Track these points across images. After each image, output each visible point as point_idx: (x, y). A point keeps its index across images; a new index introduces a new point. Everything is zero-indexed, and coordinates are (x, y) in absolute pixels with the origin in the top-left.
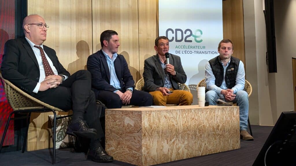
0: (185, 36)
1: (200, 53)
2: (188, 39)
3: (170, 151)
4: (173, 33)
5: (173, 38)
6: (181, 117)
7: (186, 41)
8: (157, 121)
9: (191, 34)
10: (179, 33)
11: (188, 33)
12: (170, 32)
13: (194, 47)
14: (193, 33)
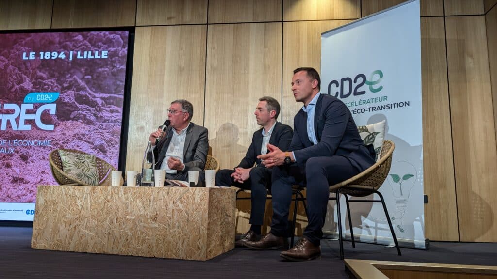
0: (354, 86)
2: (359, 90)
4: (337, 86)
5: (337, 93)
7: (356, 94)
9: (364, 81)
10: (346, 84)
11: (360, 80)
12: (333, 86)
13: (369, 102)
14: (368, 79)
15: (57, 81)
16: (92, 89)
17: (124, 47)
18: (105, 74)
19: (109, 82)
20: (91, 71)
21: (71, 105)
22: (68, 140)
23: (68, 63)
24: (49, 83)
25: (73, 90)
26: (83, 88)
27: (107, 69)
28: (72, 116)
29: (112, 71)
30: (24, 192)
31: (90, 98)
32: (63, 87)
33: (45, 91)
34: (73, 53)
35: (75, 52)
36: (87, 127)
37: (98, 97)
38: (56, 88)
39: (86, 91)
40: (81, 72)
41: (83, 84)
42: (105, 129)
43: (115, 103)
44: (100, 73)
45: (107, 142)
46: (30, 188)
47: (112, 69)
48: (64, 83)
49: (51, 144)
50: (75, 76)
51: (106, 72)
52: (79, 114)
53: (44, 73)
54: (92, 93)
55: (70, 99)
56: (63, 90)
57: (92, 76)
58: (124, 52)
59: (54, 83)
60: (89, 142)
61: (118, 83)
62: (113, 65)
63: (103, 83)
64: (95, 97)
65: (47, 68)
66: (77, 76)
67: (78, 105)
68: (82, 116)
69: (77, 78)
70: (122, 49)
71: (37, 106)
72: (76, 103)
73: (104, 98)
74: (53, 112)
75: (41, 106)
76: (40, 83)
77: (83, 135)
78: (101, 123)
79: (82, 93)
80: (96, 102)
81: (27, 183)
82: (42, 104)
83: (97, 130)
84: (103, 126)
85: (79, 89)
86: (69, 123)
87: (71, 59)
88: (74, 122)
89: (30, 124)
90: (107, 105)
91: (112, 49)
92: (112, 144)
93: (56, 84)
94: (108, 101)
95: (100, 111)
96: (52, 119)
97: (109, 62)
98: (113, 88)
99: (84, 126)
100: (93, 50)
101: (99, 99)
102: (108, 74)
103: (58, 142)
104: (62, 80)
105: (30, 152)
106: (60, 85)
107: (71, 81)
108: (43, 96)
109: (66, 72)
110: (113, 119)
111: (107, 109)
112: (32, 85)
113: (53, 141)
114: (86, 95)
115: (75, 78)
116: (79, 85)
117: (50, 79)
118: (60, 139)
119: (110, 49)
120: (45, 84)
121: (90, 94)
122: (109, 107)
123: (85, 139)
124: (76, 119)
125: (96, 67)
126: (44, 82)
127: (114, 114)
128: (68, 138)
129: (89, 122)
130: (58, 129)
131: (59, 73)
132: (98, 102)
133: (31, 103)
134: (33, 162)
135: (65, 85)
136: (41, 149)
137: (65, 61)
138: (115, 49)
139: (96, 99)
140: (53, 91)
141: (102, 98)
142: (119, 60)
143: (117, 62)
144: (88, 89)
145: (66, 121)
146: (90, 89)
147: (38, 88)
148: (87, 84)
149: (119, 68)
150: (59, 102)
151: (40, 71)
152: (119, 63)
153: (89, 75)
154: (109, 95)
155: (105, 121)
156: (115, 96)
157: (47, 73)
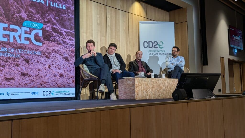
0: (154, 45)
1: (162, 54)
2: (155, 47)
3: (146, 95)
4: (147, 43)
5: (147, 46)
6: (151, 81)
7: (154, 48)
8: (141, 82)
9: (157, 44)
10: (151, 43)
11: (156, 43)
12: (145, 43)
13: (159, 51)
14: (158, 44)
15: (41, 16)
16: (60, 25)
17: (72, 6)
18: (65, 18)
19: (67, 23)
20: (58, 15)
21: (50, 33)
22: (50, 52)
23: (46, 7)
24: (37, 17)
25: (50, 24)
26: (55, 24)
27: (66, 16)
28: (51, 39)
29: (68, 17)
30: (29, 82)
31: (59, 30)
32: (44, 21)
33: (35, 21)
34: (48, 2)
35: (49, 2)
36: (59, 46)
37: (63, 31)
38: (41, 21)
39: (57, 26)
40: (53, 14)
41: (55, 21)
42: (68, 49)
43: (71, 35)
44: (62, 17)
45: (69, 55)
46: (32, 79)
47: (68, 16)
48: (45, 18)
49: (41, 54)
50: (50, 16)
51: (65, 17)
52: (55, 39)
53: (33, 10)
54: (60, 28)
55: (49, 29)
56: (45, 23)
57: (59, 18)
58: (73, 8)
59: (39, 17)
60: (61, 55)
61: (72, 25)
62: (69, 14)
63: (64, 23)
64: (61, 30)
65: (35, 7)
66: (51, 16)
67: (53, 33)
68: (56, 39)
69: (51, 17)
70: (72, 7)
71: (31, 30)
72: (52, 31)
73: (66, 32)
74: (41, 35)
75: (33, 30)
76: (31, 16)
77: (58, 50)
78: (66, 45)
79: (54, 26)
80: (62, 33)
81: (30, 76)
82: (34, 29)
83: (64, 48)
84: (66, 46)
85: (53, 24)
86: (50, 43)
87: (47, 5)
88: (53, 43)
89: (28, 40)
90: (68, 36)
91: (68, 5)
92: (72, 57)
93: (40, 19)
94: (68, 34)
95: (65, 38)
96: (40, 39)
97: (66, 12)
98: (69, 27)
99: (58, 45)
100: (58, 3)
101: (63, 32)
102: (67, 19)
103: (45, 53)
104: (44, 16)
105: (30, 58)
106: (43, 19)
107: (49, 19)
108: (34, 24)
109: (46, 12)
110: (71, 44)
111: (68, 38)
112: (27, 16)
113: (42, 52)
114: (57, 28)
115: (50, 17)
116: (53, 22)
117: (37, 14)
118: (46, 52)
119: (66, 5)
120: (35, 17)
121: (59, 28)
122: (69, 37)
123: (59, 53)
124: (53, 41)
125: (61, 13)
126: (34, 15)
127: (71, 41)
128: (50, 51)
129: (60, 44)
130: (44, 46)
131: (42, 12)
132: (63, 33)
133: (27, 27)
134: (32, 64)
135: (46, 20)
136: (36, 56)
137: (44, 5)
138: (69, 5)
139: (62, 31)
140: (39, 22)
141: (65, 31)
142: (71, 12)
143: (70, 13)
144: (57, 25)
145: (48, 42)
146: (59, 25)
147: (30, 19)
148: (57, 22)
149: (71, 16)
150: (43, 30)
151: (31, 8)
152: (71, 14)
153: (57, 17)
154: (68, 30)
155: (67, 44)
156: (71, 31)
157: (35, 10)
